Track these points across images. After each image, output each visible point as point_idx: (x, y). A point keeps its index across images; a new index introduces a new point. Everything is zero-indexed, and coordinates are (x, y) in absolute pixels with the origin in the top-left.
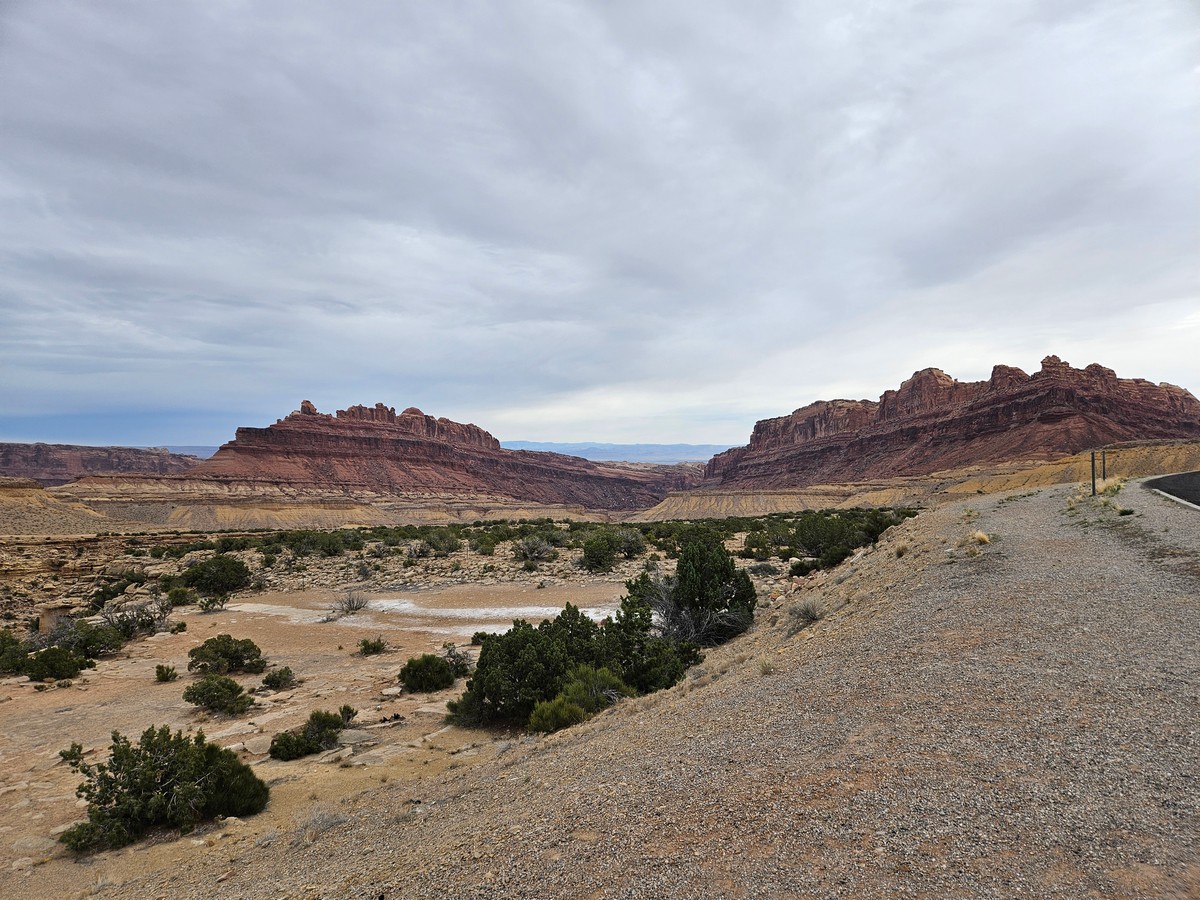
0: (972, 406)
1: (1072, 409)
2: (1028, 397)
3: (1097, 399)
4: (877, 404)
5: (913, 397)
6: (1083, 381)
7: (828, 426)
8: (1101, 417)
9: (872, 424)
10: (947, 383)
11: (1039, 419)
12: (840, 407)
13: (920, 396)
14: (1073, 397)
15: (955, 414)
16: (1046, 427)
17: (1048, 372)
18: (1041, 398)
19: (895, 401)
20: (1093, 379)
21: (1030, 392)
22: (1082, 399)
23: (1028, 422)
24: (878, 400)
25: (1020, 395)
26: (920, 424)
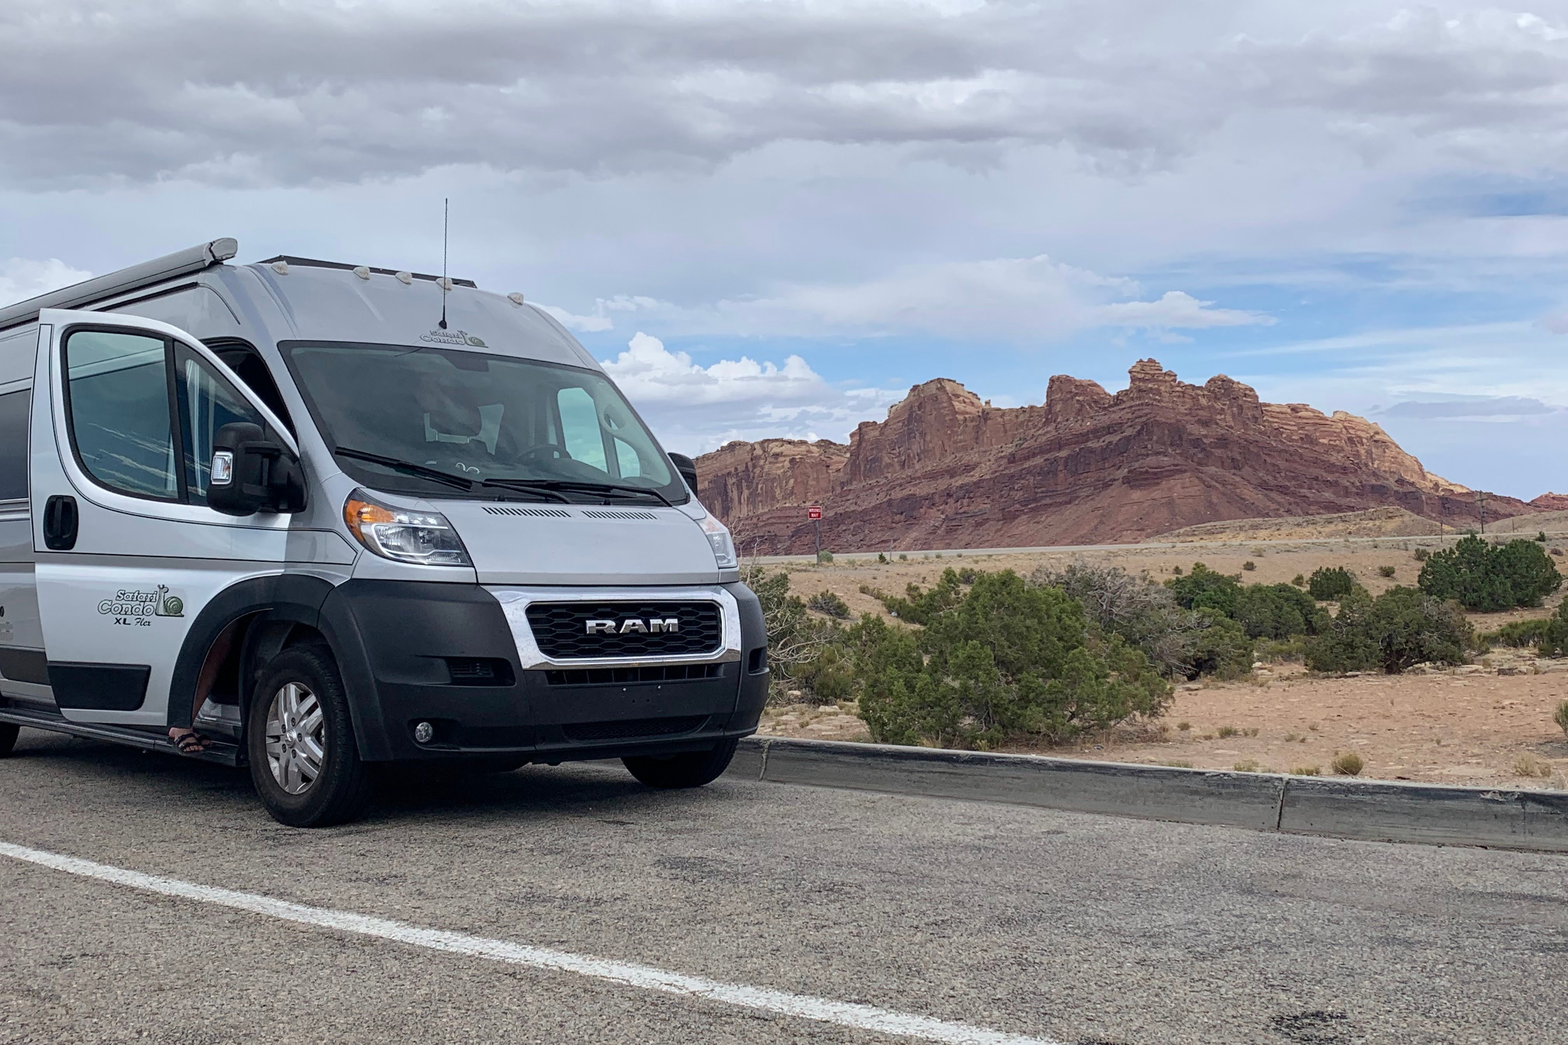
0: (1013, 455)
1: (1179, 460)
2: (1108, 438)
3: (1223, 442)
4: (848, 448)
5: (910, 435)
6: (1202, 409)
7: (753, 495)
8: (1228, 475)
9: (838, 490)
10: (969, 409)
11: (1126, 481)
12: (776, 455)
13: (923, 435)
14: (1181, 438)
15: (984, 471)
16: (1136, 495)
17: (1140, 391)
18: (1128, 439)
19: (877, 444)
20: (1218, 405)
21: (1110, 429)
22: (1197, 443)
23: (1107, 485)
24: (848, 442)
25: (1096, 433)
26: (923, 489)
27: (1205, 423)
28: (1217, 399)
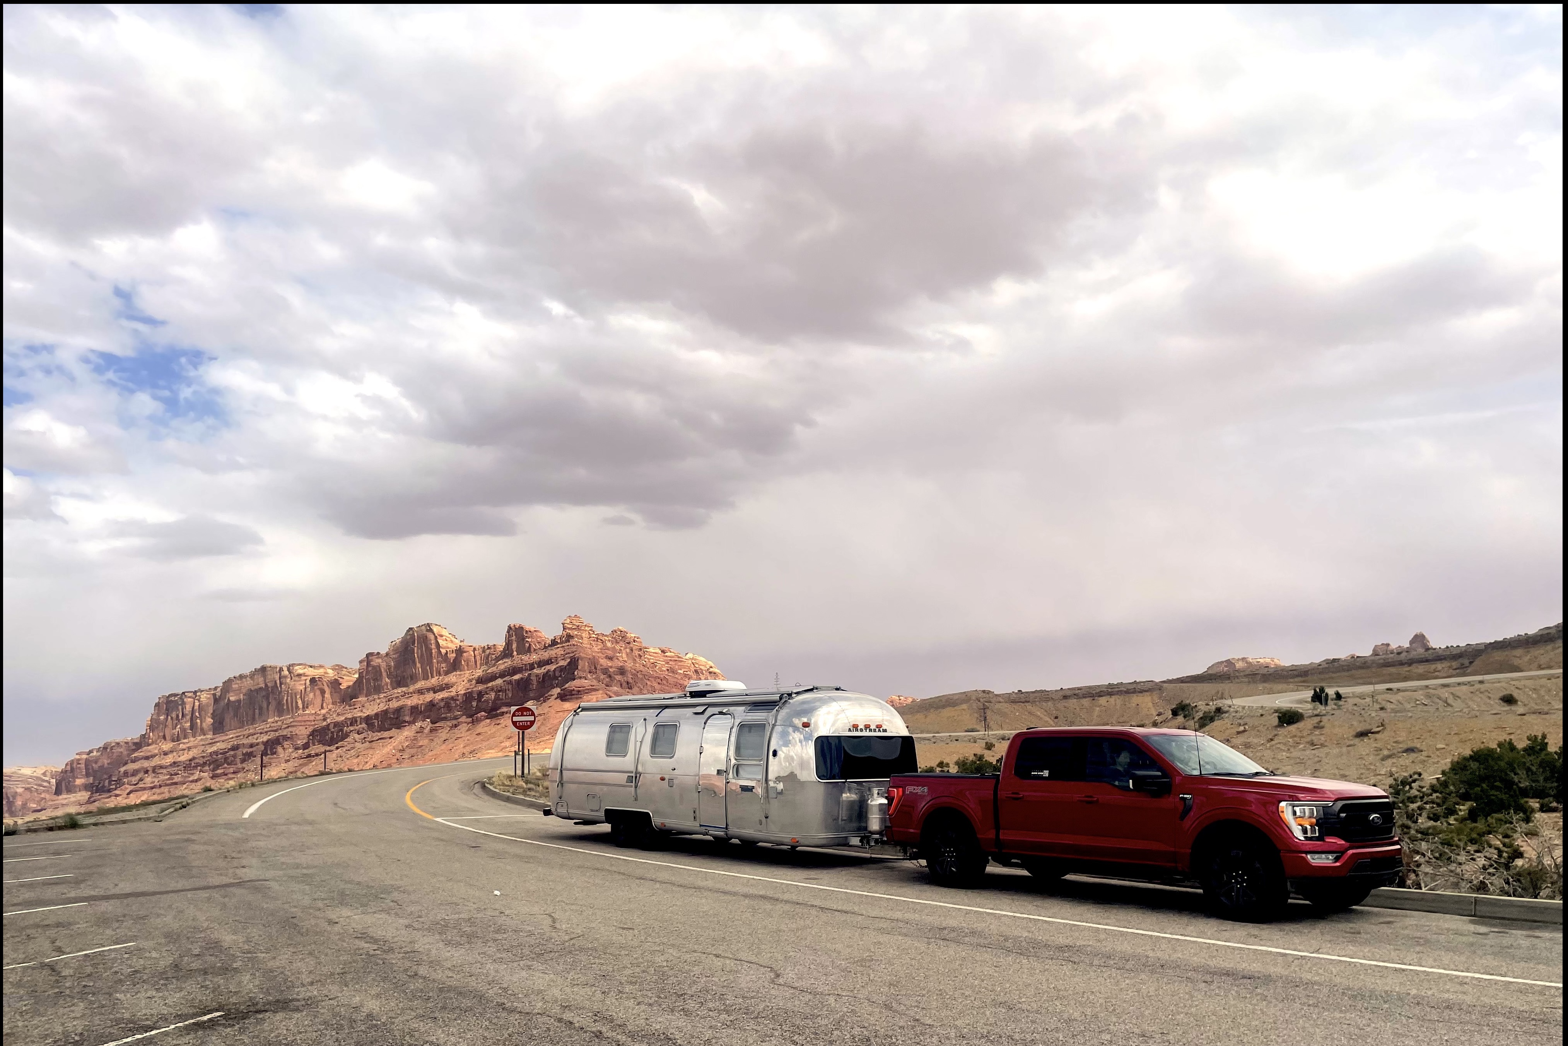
0: (481, 678)
3: (622, 671)
4: (356, 671)
5: (404, 662)
6: (608, 649)
7: (280, 705)
9: (348, 701)
10: (450, 645)
11: (559, 696)
13: (415, 662)
14: (596, 668)
15: (459, 689)
16: (565, 706)
17: (568, 636)
18: (561, 668)
19: (380, 668)
20: (618, 647)
21: (549, 662)
23: (547, 699)
24: (357, 666)
25: (539, 664)
26: (414, 701)
27: (610, 658)
28: (617, 643)
